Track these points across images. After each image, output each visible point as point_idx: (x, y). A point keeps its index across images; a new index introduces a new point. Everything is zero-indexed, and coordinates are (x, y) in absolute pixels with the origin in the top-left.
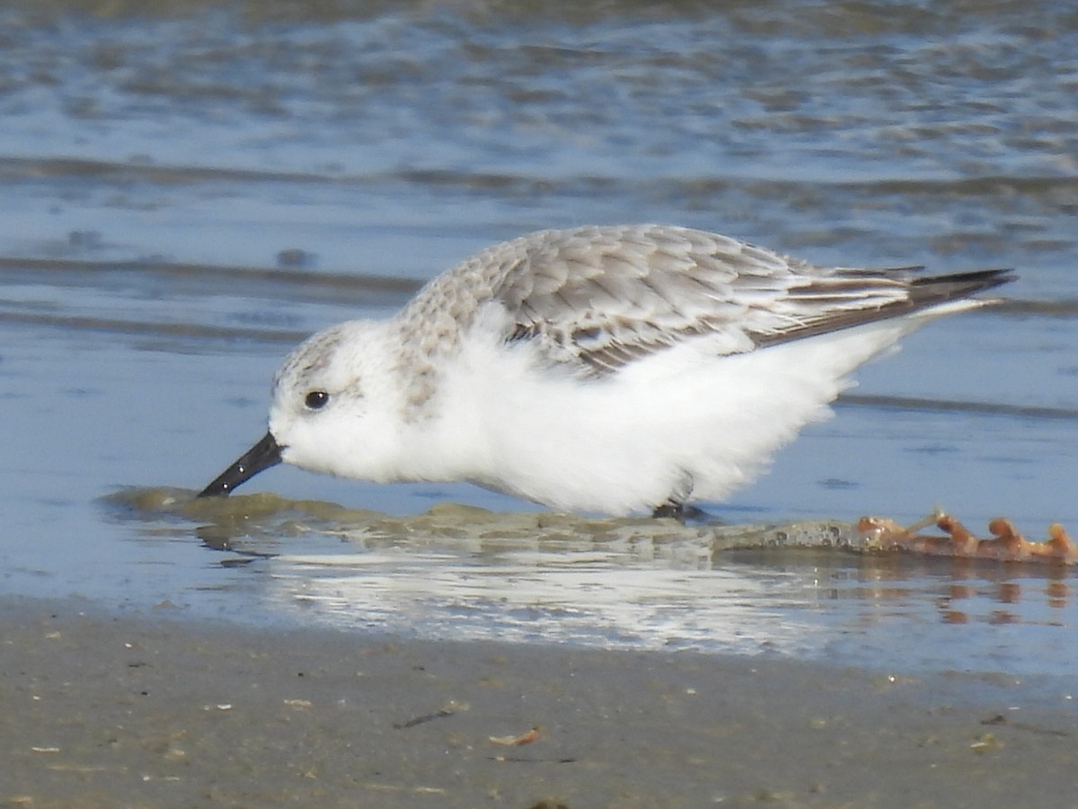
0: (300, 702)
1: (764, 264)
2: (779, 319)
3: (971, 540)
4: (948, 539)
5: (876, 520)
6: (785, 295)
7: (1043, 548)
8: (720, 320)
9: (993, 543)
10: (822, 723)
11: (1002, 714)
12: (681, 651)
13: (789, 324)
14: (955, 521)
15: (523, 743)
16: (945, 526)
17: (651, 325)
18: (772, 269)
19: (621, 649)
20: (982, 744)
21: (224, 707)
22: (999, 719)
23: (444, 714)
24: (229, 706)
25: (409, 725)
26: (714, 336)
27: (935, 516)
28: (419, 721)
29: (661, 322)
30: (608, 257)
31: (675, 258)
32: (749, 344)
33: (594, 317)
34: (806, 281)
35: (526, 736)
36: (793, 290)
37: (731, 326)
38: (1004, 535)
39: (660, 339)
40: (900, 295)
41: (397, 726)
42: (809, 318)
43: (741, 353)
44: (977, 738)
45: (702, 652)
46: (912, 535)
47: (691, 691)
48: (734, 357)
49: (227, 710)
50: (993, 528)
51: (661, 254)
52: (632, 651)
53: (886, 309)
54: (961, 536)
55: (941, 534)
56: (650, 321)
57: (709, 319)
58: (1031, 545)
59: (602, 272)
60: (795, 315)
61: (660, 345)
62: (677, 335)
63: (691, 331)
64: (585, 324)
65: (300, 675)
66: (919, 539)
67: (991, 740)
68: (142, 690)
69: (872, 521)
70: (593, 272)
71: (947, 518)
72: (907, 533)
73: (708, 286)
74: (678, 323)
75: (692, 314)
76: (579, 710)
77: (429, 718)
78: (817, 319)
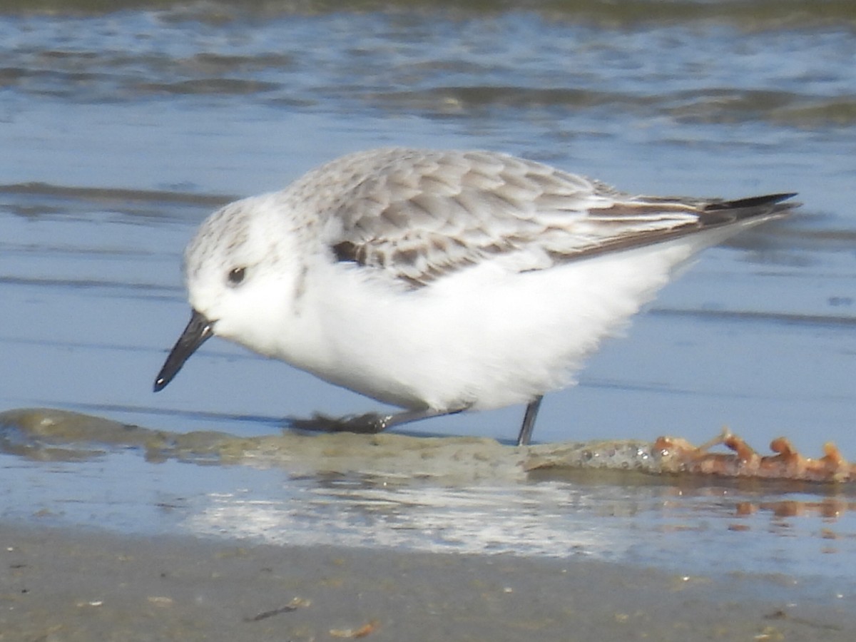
0: (162, 599)
1: (567, 184)
2: (577, 239)
3: (755, 457)
4: (733, 456)
5: (671, 439)
6: (584, 216)
7: (818, 464)
8: (523, 240)
9: (774, 459)
10: (625, 617)
11: (782, 610)
12: (500, 554)
13: (585, 244)
14: (741, 440)
15: (359, 636)
16: (732, 445)
17: (459, 243)
18: (575, 189)
19: (446, 552)
20: (765, 636)
21: (94, 604)
22: (779, 614)
23: (288, 610)
24: (99, 603)
25: (257, 619)
26: (515, 254)
27: (723, 436)
28: (265, 616)
29: (469, 240)
30: (426, 179)
31: (486, 176)
32: (548, 261)
33: (411, 237)
34: (607, 203)
35: (362, 630)
36: (593, 212)
37: (533, 245)
38: (784, 454)
39: (468, 257)
40: (692, 219)
41: (247, 620)
42: (606, 238)
43: (540, 269)
44: (760, 631)
45: (517, 555)
46: (703, 453)
47: (508, 590)
48: (534, 273)
49: (99, 606)
50: (774, 447)
51: (473, 173)
52: (456, 554)
53: (676, 230)
54: (745, 454)
55: (727, 451)
56: (460, 239)
57: (513, 238)
58: (807, 460)
59: (420, 192)
60: (592, 235)
61: (467, 262)
62: (483, 253)
63: (495, 249)
64: (404, 246)
65: (163, 575)
66: (708, 457)
67: (772, 633)
68: (23, 589)
69: (667, 440)
70: (412, 193)
71: (732, 438)
72: (699, 450)
73: (512, 203)
74: (484, 241)
75: (497, 233)
76: (408, 607)
77: (275, 613)
78: (613, 238)
